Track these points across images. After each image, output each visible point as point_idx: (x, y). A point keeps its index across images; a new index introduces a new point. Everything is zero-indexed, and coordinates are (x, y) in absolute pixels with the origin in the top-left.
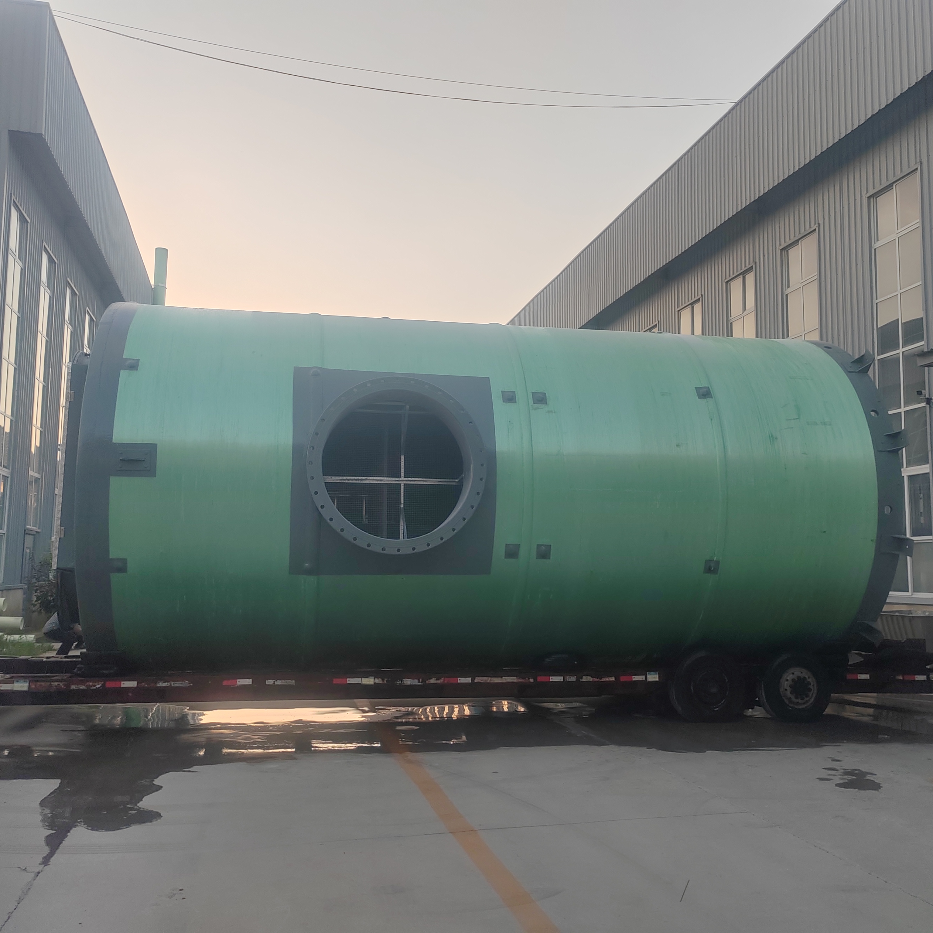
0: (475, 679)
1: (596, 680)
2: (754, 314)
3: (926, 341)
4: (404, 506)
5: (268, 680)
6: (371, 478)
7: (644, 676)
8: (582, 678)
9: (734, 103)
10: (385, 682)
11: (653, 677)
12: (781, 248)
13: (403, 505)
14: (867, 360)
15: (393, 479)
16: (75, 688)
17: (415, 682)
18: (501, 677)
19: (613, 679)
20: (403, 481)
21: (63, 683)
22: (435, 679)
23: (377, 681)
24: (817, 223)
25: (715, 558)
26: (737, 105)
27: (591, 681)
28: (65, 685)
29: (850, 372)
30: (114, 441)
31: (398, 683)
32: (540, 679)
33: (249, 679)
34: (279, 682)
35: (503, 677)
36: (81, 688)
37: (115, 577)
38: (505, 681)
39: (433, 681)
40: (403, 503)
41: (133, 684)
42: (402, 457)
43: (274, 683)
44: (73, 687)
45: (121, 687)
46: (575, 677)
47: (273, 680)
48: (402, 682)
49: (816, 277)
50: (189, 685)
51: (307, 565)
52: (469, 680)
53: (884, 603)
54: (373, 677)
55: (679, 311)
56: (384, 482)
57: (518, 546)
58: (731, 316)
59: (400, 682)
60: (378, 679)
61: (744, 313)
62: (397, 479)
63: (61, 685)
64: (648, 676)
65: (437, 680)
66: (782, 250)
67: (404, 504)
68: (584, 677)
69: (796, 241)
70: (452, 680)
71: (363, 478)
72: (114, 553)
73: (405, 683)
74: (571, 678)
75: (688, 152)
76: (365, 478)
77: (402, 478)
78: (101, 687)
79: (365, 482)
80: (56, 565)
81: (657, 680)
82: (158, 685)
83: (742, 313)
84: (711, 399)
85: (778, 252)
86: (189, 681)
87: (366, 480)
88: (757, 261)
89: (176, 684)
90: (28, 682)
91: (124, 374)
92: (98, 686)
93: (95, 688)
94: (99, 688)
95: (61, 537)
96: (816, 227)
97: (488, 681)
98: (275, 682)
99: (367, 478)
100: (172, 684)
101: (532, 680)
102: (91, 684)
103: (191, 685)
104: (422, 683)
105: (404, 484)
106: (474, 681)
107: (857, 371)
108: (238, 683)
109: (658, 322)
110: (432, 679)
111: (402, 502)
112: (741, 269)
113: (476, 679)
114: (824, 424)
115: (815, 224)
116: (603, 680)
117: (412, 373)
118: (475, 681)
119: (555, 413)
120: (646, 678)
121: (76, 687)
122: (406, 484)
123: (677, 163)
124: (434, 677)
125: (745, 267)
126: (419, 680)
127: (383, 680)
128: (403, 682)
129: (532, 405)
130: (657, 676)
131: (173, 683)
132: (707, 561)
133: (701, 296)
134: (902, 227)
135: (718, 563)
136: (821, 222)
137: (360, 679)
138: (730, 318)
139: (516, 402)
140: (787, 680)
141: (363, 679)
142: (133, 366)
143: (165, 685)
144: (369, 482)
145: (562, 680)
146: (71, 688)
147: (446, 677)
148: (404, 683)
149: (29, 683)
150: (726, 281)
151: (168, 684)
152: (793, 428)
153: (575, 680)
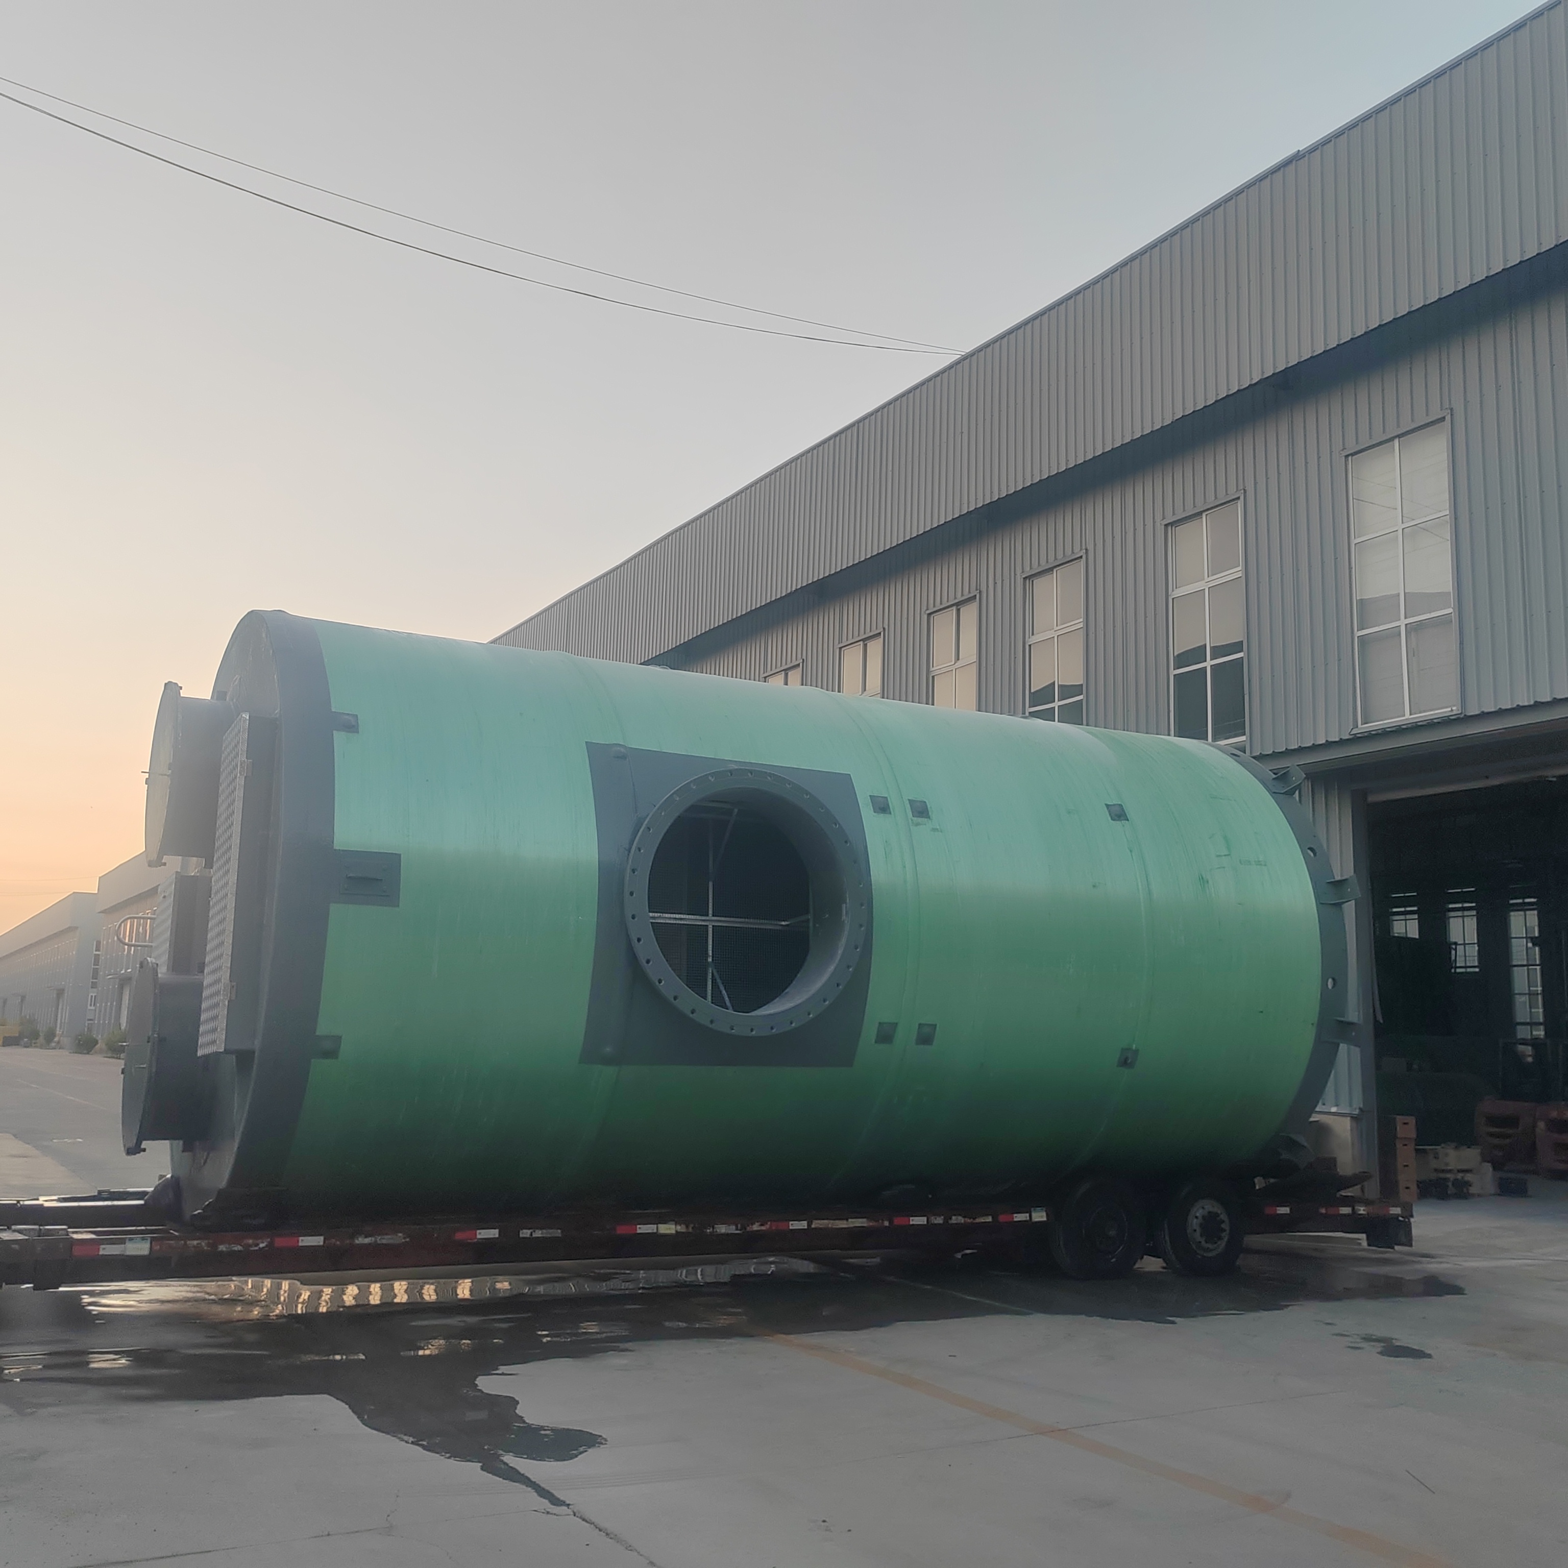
0: (812, 1224)
1: (969, 1221)
2: (974, 669)
3: (1249, 734)
4: (713, 960)
5: (522, 1230)
6: (667, 915)
7: (1028, 1215)
8: (951, 1219)
9: (960, 356)
10: (690, 1230)
11: (1039, 1216)
12: (1024, 576)
13: (711, 957)
14: (1294, 778)
15: (698, 917)
16: (224, 1249)
17: (732, 1229)
18: (847, 1220)
19: (989, 1219)
20: (710, 921)
21: (206, 1241)
22: (759, 1223)
23: (679, 1228)
24: (1084, 548)
25: (1134, 1046)
26: (964, 358)
27: (962, 1224)
28: (208, 1245)
29: (1274, 793)
30: (337, 845)
31: (708, 1231)
32: (898, 1221)
33: (495, 1229)
34: (538, 1234)
35: (850, 1220)
36: (236, 1249)
37: (319, 1068)
38: (852, 1225)
39: (756, 1227)
40: (711, 954)
41: (316, 1241)
42: (711, 884)
43: (531, 1235)
44: (222, 1248)
45: (298, 1246)
46: (942, 1217)
47: (529, 1229)
48: (713, 1228)
49: (1081, 625)
50: (403, 1241)
51: (608, 1049)
52: (803, 1225)
53: (1312, 1111)
54: (674, 1223)
55: (840, 648)
56: (685, 923)
57: (895, 1025)
58: (933, 667)
59: (711, 1230)
60: (680, 1225)
61: (956, 664)
62: (704, 918)
63: (203, 1244)
64: (1034, 1215)
65: (762, 1225)
66: (1025, 579)
67: (713, 957)
68: (954, 1218)
69: (1050, 568)
70: (781, 1226)
71: (656, 915)
72: (324, 1028)
73: (718, 1231)
74: (938, 1218)
76: (659, 914)
77: (710, 917)
78: (267, 1246)
79: (659, 921)
80: (223, 1045)
81: (1045, 1219)
82: (357, 1242)
83: (953, 663)
84: (1127, 822)
85: (1020, 581)
86: (404, 1234)
87: (659, 917)
88: (984, 590)
89: (384, 1239)
90: (149, 1241)
91: (339, 738)
92: (261, 1245)
93: (256, 1248)
94: (263, 1247)
95: (232, 999)
96: (1083, 553)
97: (830, 1226)
98: (533, 1233)
99: (661, 914)
100: (378, 1240)
101: (886, 1223)
102: (251, 1241)
103: (408, 1240)
104: (740, 1230)
105: (713, 926)
106: (810, 1226)
107: (1282, 792)
108: (479, 1236)
110: (755, 1224)
112: (955, 598)
113: (814, 1223)
114: (1259, 863)
115: (1081, 549)
116: (978, 1220)
118: (813, 1226)
119: (941, 832)
120: (1030, 1216)
121: (226, 1248)
122: (716, 926)
124: (758, 1222)
125: (962, 595)
126: (737, 1226)
127: (687, 1227)
128: (715, 1230)
129: (912, 820)
130: (1044, 1214)
131: (379, 1238)
132: (1124, 1050)
133: (882, 630)
134: (1213, 575)
135: (1136, 1052)
136: (1091, 548)
137: (656, 1226)
138: (932, 669)
139: (890, 813)
140: (1197, 1217)
141: (660, 1225)
142: (351, 726)
143: (367, 1241)
144: (664, 922)
145: (925, 1223)
146: (220, 1249)
147: (774, 1221)
148: (716, 1231)
149: (151, 1243)
150: (928, 612)
151: (371, 1240)
152: (1224, 867)
153: (941, 1222)
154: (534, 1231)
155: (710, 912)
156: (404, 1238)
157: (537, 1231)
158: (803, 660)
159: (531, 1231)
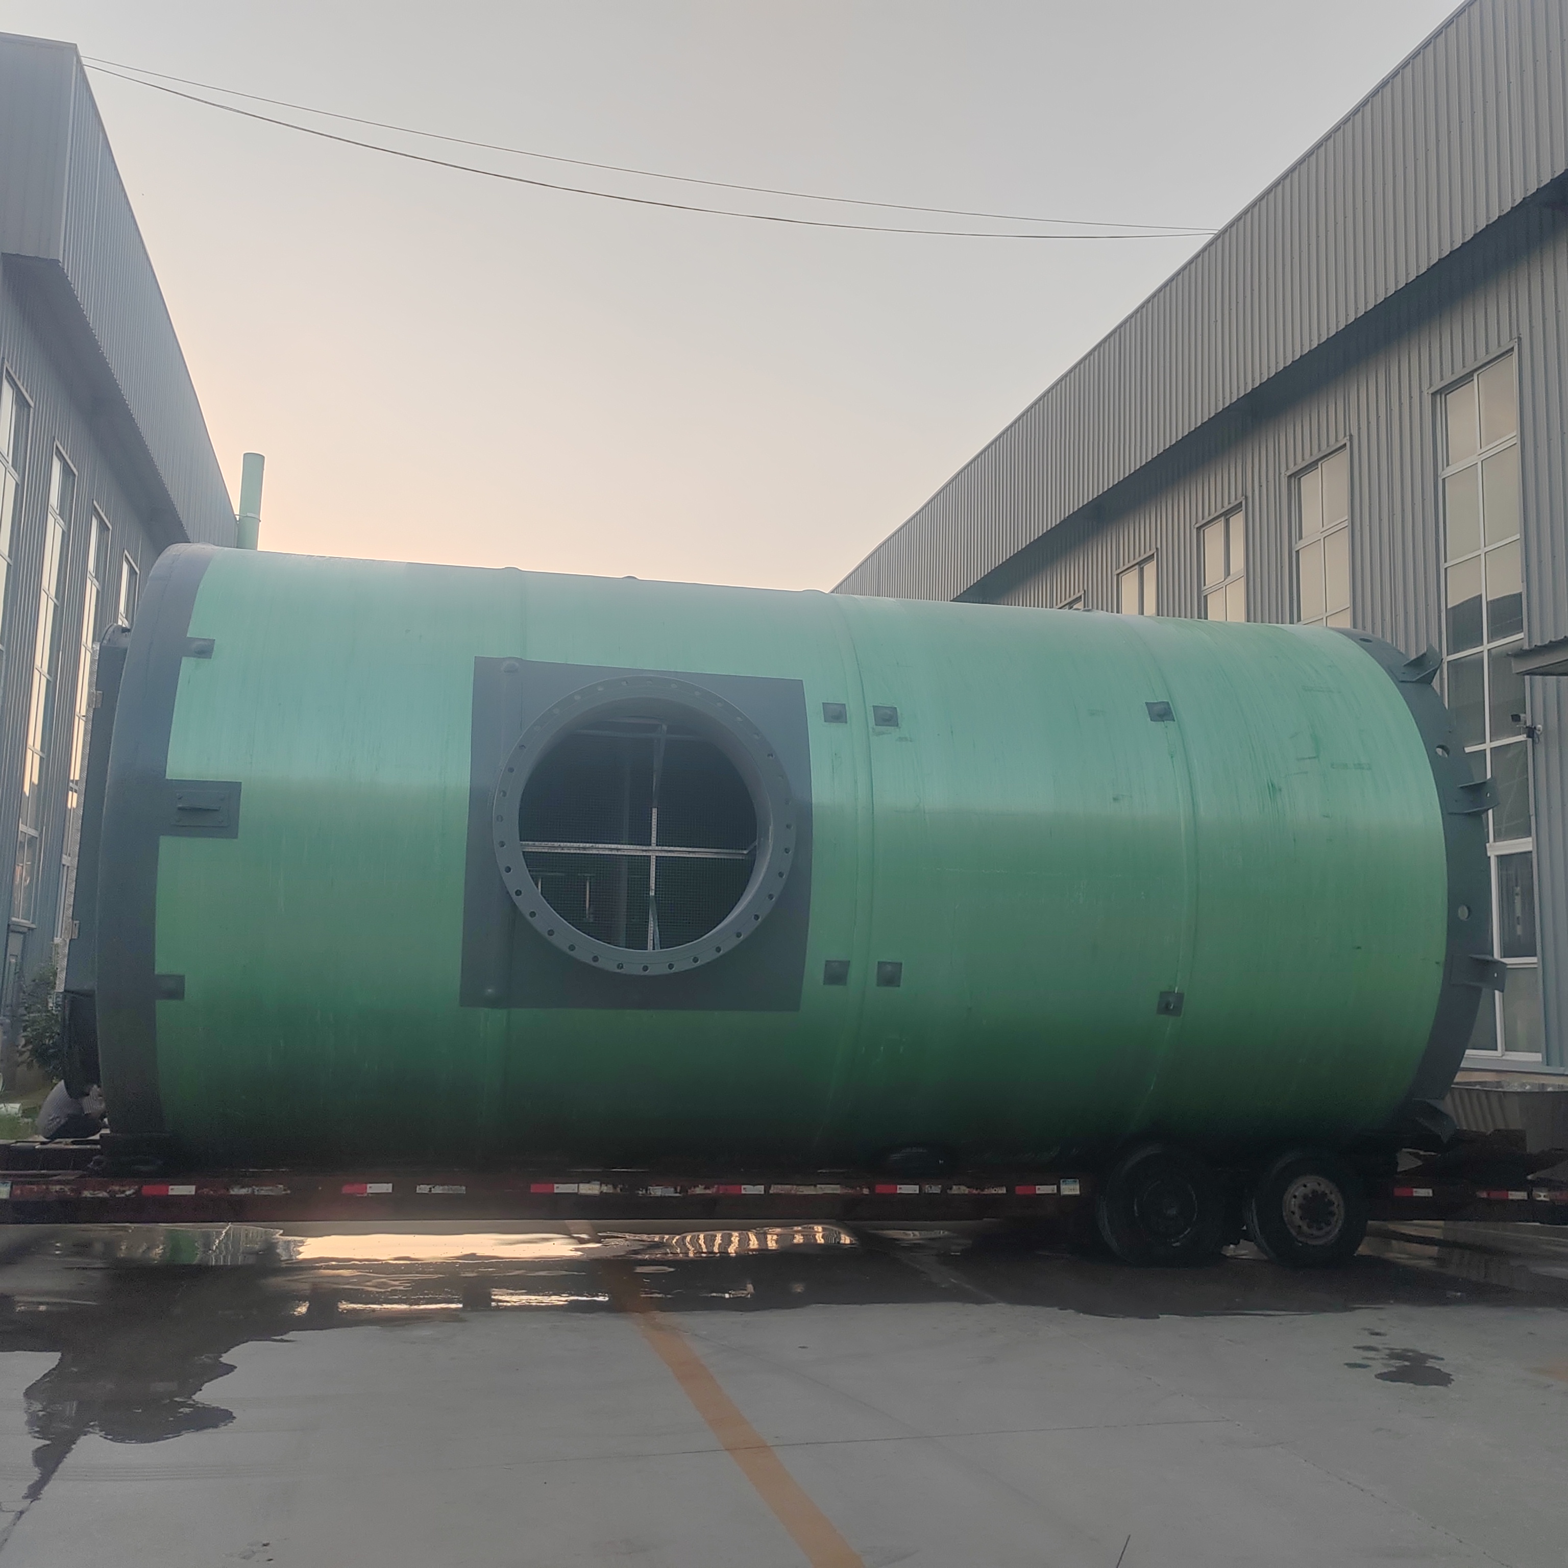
0: (770, 1188)
1: (975, 1192)
2: (1242, 582)
3: (1527, 631)
4: (655, 894)
5: (419, 1185)
6: (600, 846)
7: (1055, 1187)
8: (951, 1189)
9: (1213, 235)
10: (618, 1190)
11: (1071, 1188)
12: (1288, 474)
13: (654, 891)
14: (1431, 663)
15: (638, 847)
16: (89, 1195)
17: (670, 1192)
18: (815, 1186)
19: (1003, 1191)
20: (654, 851)
21: (69, 1187)
22: (703, 1187)
23: (605, 1189)
24: (1348, 434)
25: (1176, 989)
26: (1217, 237)
27: (966, 1195)
28: (72, 1190)
29: (1402, 682)
30: (168, 777)
31: (640, 1192)
32: (881, 1189)
33: (388, 1183)
34: (438, 1190)
35: (818, 1186)
36: (101, 1195)
37: (164, 1008)
38: (820, 1192)
39: (699, 1190)
40: (653, 888)
41: (188, 1190)
42: (655, 811)
43: (430, 1191)
44: (87, 1194)
45: (168, 1195)
46: (940, 1186)
47: (428, 1184)
48: (646, 1190)
49: (1346, 524)
50: (284, 1192)
51: (490, 991)
52: (760, 1189)
53: (1457, 1068)
54: (599, 1183)
55: (1118, 575)
56: (623, 853)
57: (846, 964)
58: (1205, 585)
59: (644, 1192)
60: (606, 1186)
61: (1226, 580)
62: (644, 848)
63: (66, 1189)
64: (1063, 1187)
65: (705, 1188)
66: (1290, 477)
67: (656, 891)
68: (954, 1187)
69: (1313, 462)
70: (731, 1190)
71: (588, 845)
72: (163, 965)
73: (652, 1192)
74: (933, 1187)
75: (1136, 312)
76: (591, 845)
77: (654, 847)
78: (134, 1193)
79: (591, 852)
80: (63, 985)
81: (1078, 1192)
82: (232, 1192)
83: (1223, 580)
84: (1172, 722)
85: (1284, 481)
86: (284, 1186)
87: (592, 848)
88: (1250, 494)
89: (262, 1190)
90: (9, 1184)
91: (187, 664)
92: (128, 1193)
93: (123, 1195)
94: (130, 1195)
95: (73, 938)
96: (1346, 440)
97: (793, 1192)
98: (433, 1189)
99: (594, 845)
100: (256, 1191)
101: (866, 1191)
102: (117, 1188)
103: (289, 1192)
104: (680, 1193)
105: (656, 857)
106: (769, 1192)
107: (1414, 680)
108: (369, 1191)
109: (1083, 592)
110: (698, 1186)
111: (653, 886)
112: (1223, 507)
113: (772, 1188)
114: (1359, 766)
115: (1345, 436)
116: (986, 1192)
117: (673, 670)
118: (771, 1192)
119: (911, 741)
120: (1059, 1189)
121: (91, 1194)
122: (660, 857)
123: (1118, 331)
124: (702, 1185)
125: (1229, 503)
126: (676, 1189)
127: (615, 1187)
128: (648, 1192)
129: (873, 729)
130: (1078, 1187)
131: (257, 1188)
132: (1163, 995)
133: (1155, 550)
134: (1487, 444)
135: (1180, 996)
136: (1355, 433)
137: (577, 1185)
138: (1203, 588)
139: (846, 722)
140: (1295, 1197)
141: (581, 1185)
142: (204, 651)
143: (243, 1191)
144: (597, 852)
145: (918, 1192)
146: (84, 1196)
147: (722, 1184)
148: (650, 1194)
149: (12, 1187)
150: (1197, 525)
151: (248, 1191)
152: (1306, 773)
153: (939, 1191)
154: (434, 1187)
155: (654, 840)
156: (285, 1190)
157: (437, 1187)
158: (1085, 591)
159: (430, 1186)
